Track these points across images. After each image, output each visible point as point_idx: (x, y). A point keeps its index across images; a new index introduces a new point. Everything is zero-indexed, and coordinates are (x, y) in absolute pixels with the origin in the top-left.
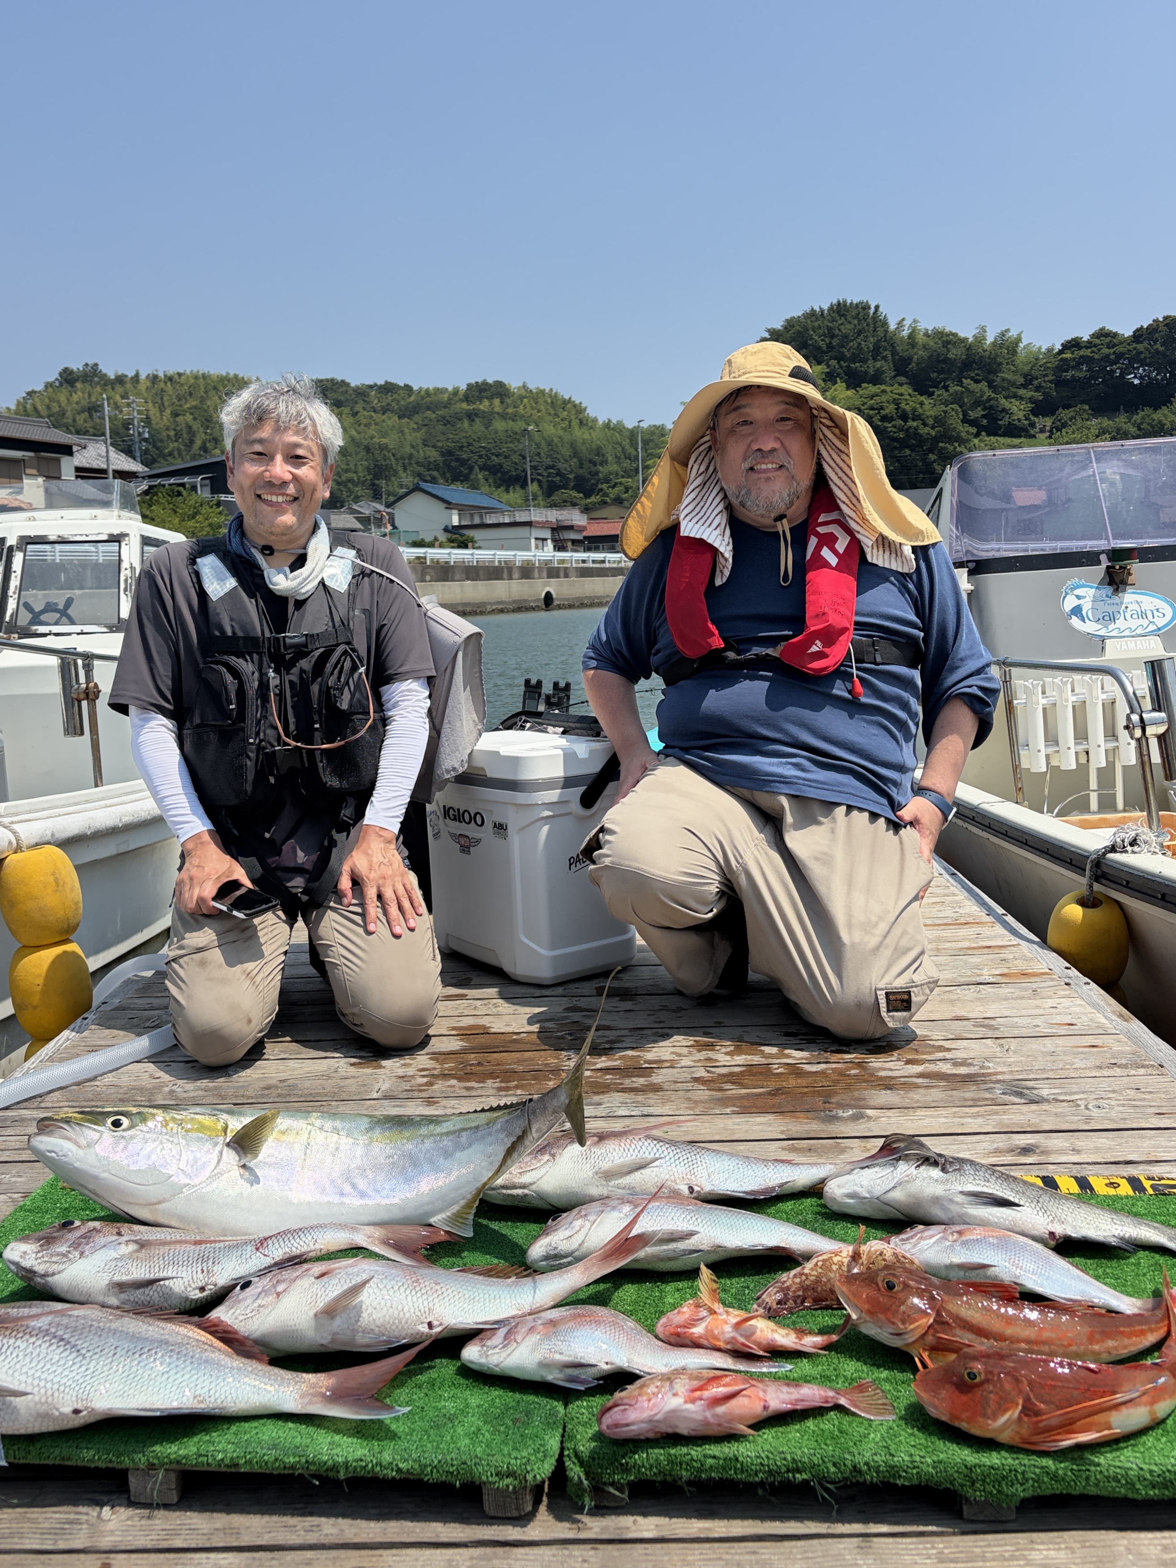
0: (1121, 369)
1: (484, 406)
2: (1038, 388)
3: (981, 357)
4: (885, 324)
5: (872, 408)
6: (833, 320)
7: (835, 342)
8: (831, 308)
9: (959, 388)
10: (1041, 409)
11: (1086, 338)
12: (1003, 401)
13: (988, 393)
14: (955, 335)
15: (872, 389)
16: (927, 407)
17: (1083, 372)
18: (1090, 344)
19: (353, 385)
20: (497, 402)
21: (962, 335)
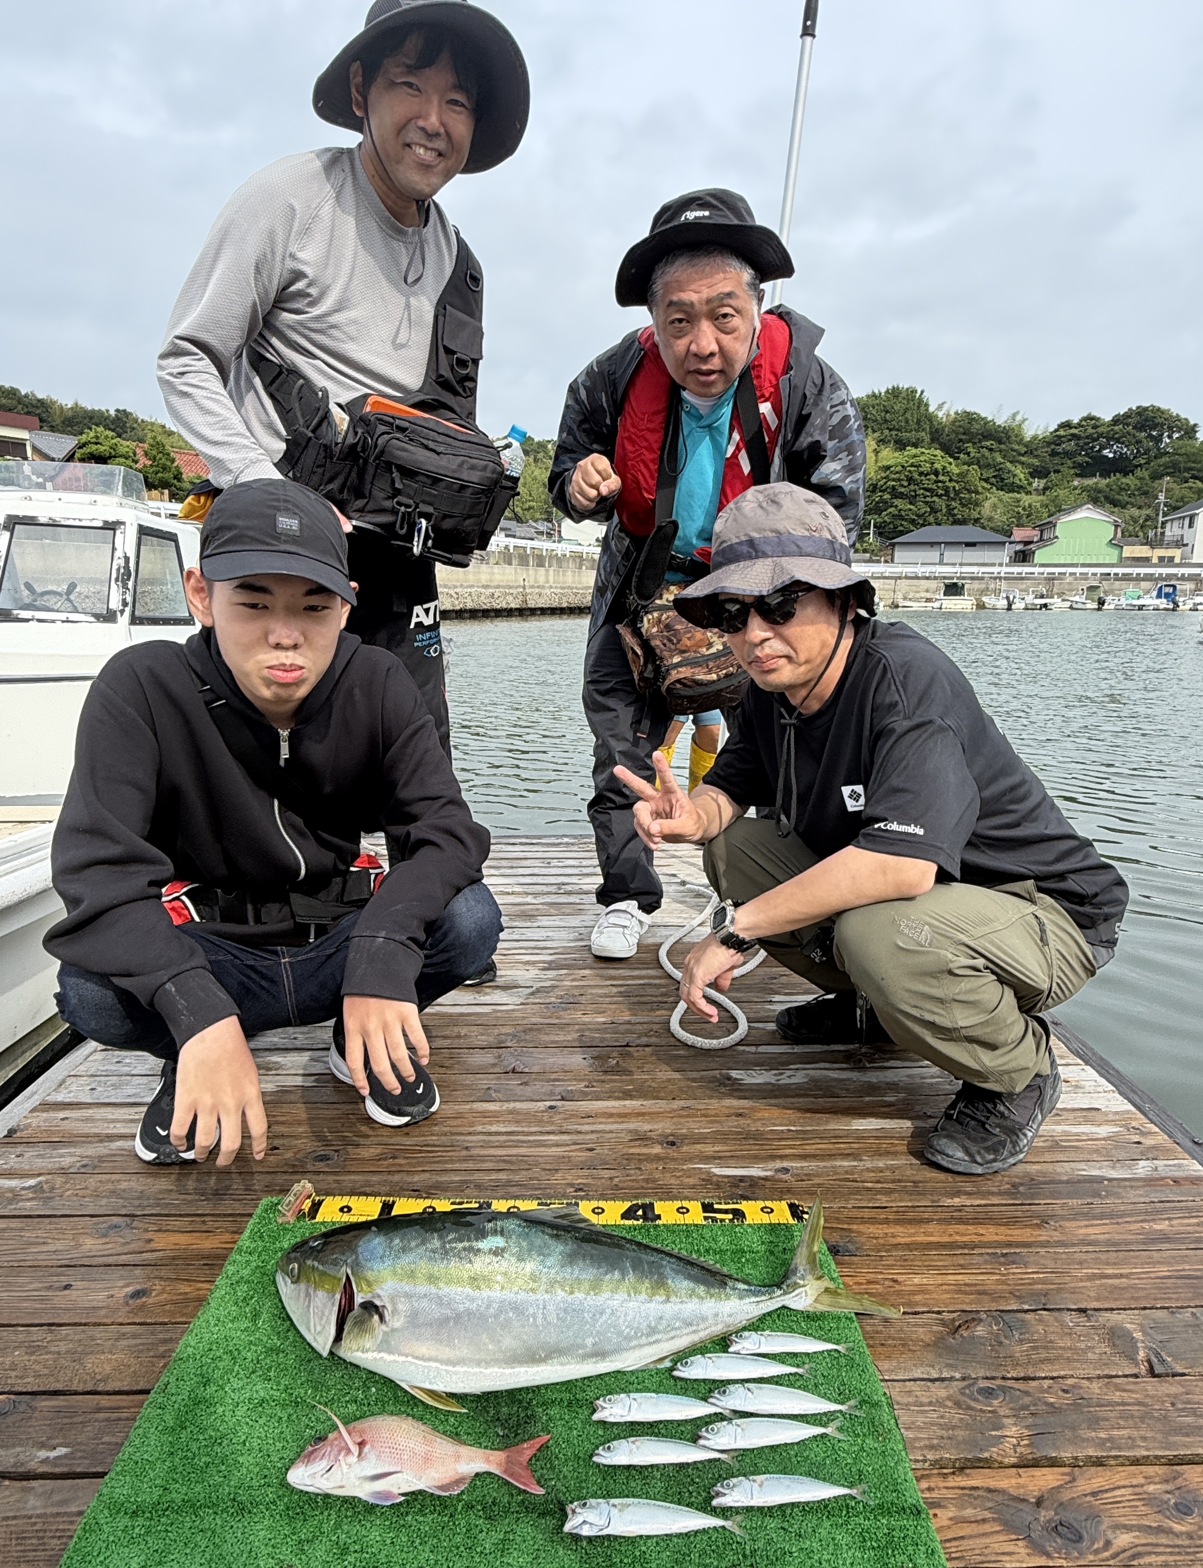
0: (1100, 445)
2: (1036, 456)
3: (996, 432)
4: (927, 405)
5: (912, 466)
6: (888, 399)
7: (888, 416)
8: (887, 392)
9: (978, 455)
10: (1037, 473)
11: (1076, 421)
12: (1008, 465)
13: (999, 459)
14: (978, 415)
15: (914, 451)
16: (953, 466)
17: (1071, 446)
18: (1079, 425)
19: (536, 440)
21: (983, 415)
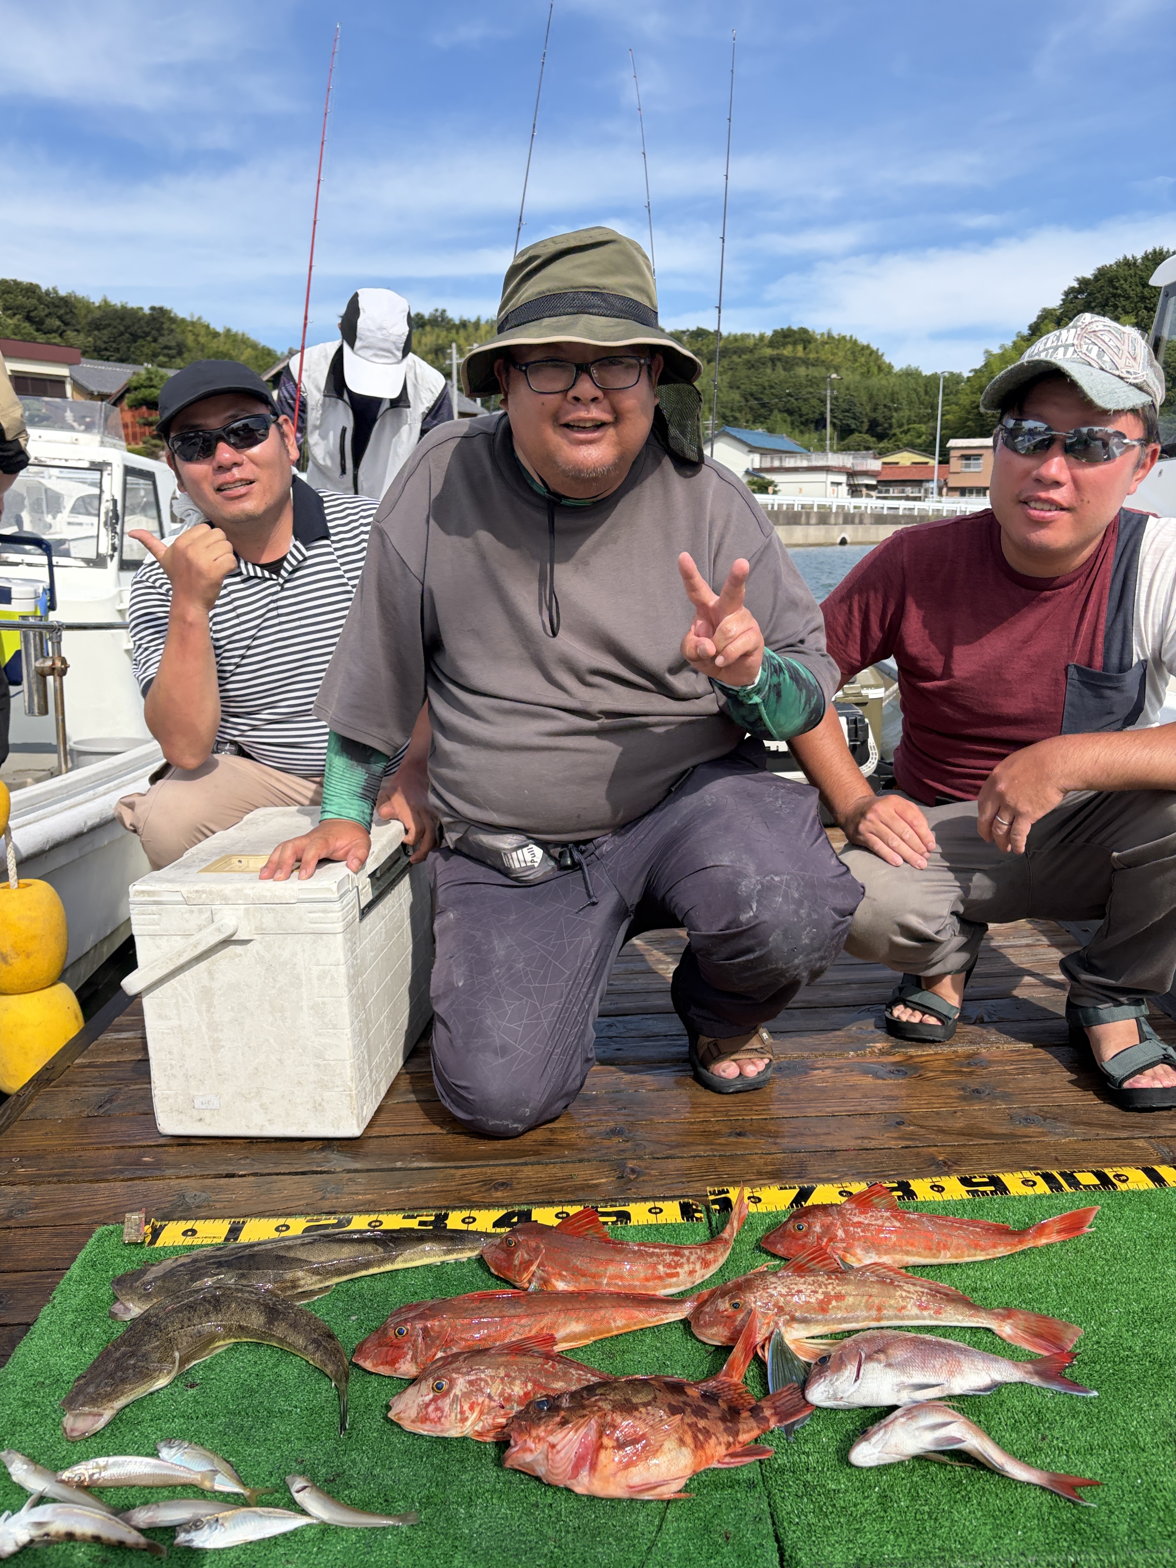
1: (787, 351)
20: (800, 348)
